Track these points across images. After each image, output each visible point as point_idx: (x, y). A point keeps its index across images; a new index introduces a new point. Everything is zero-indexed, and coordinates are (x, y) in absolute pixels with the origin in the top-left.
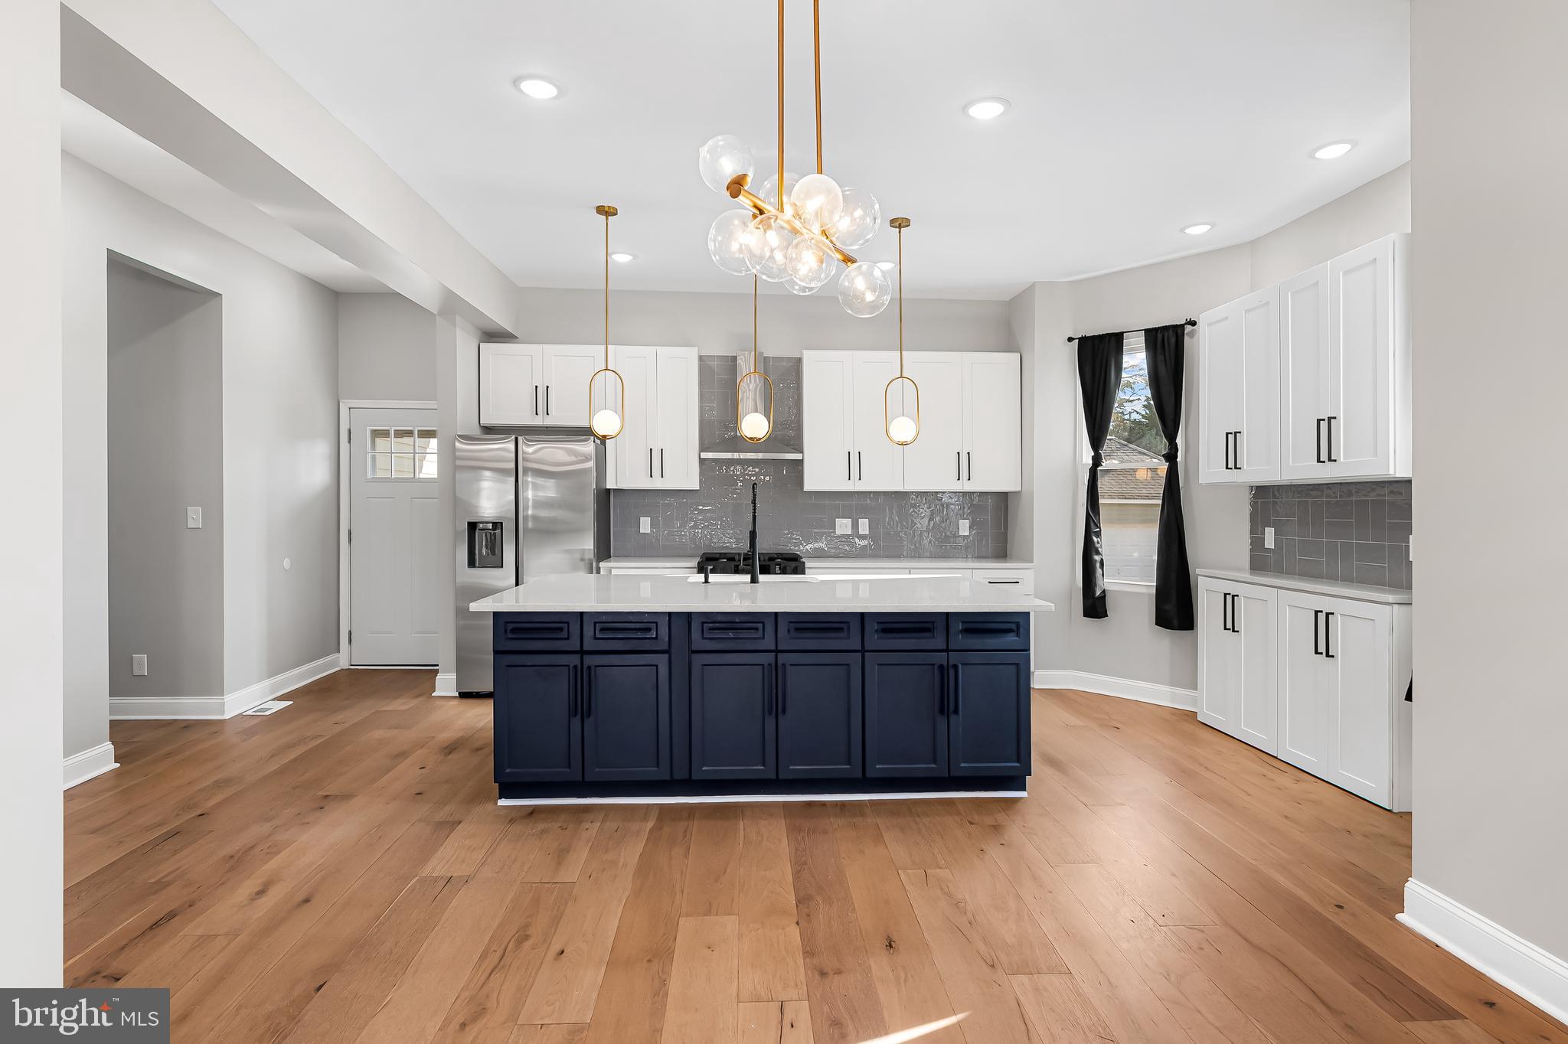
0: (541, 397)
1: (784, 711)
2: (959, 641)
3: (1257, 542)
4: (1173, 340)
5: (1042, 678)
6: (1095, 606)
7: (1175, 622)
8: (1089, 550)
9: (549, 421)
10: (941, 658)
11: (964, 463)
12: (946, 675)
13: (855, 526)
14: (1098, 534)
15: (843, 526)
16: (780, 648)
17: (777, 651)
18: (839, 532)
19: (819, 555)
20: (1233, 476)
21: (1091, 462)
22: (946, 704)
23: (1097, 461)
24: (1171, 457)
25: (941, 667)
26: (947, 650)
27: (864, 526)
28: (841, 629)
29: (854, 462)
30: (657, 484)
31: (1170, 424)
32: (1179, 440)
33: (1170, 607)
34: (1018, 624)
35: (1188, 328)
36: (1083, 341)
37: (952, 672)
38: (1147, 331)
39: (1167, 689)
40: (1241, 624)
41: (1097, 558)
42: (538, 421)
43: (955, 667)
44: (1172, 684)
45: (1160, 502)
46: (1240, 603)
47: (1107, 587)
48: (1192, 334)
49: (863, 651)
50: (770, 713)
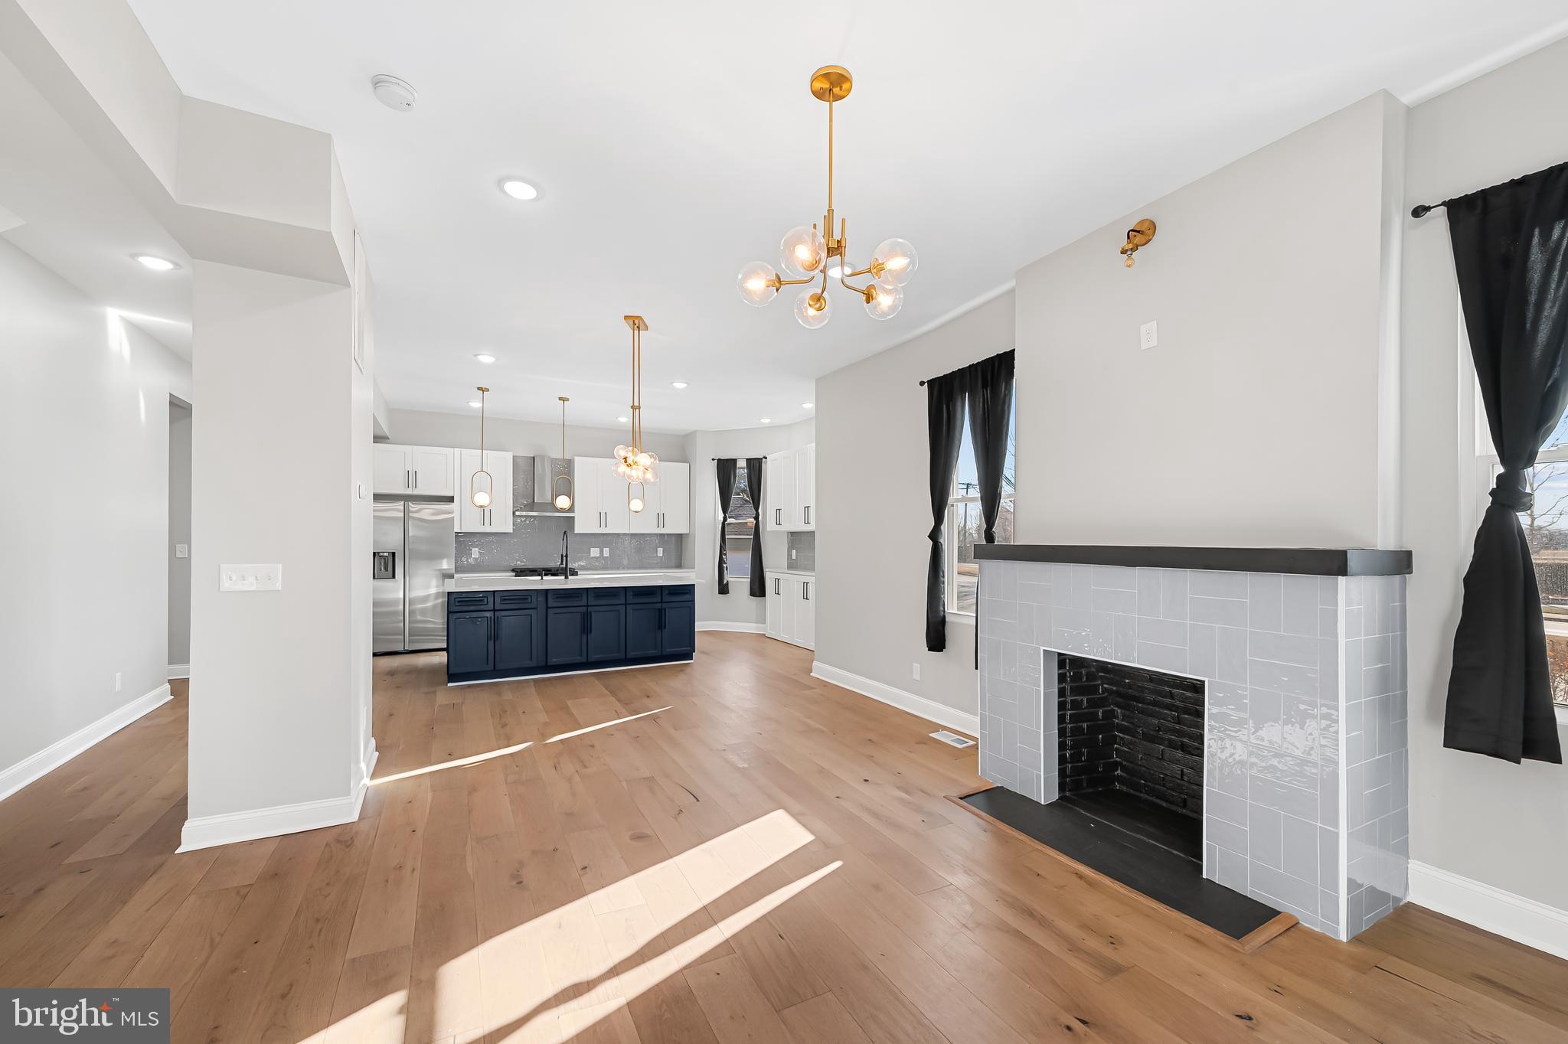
0: (411, 477)
1: (591, 631)
2: (667, 598)
3: (790, 555)
4: (758, 465)
5: (699, 626)
6: (724, 589)
7: (758, 594)
8: (721, 562)
9: (416, 492)
10: (659, 606)
11: (661, 519)
12: (661, 613)
13: (602, 552)
14: (725, 554)
15: (595, 552)
16: (589, 604)
17: (588, 606)
18: (592, 555)
19: (583, 568)
20: (778, 528)
21: (722, 519)
22: (661, 625)
23: (725, 519)
24: (757, 518)
25: (659, 609)
26: (662, 602)
27: (606, 552)
28: (615, 595)
29: (603, 518)
30: (488, 529)
31: (757, 503)
32: (760, 511)
33: (756, 587)
34: (690, 590)
35: (764, 460)
36: (719, 460)
37: (663, 611)
38: (747, 459)
39: (754, 625)
40: (781, 592)
41: (725, 565)
42: (409, 492)
43: (665, 610)
44: (757, 623)
45: (752, 537)
46: (781, 582)
47: (729, 579)
48: (766, 463)
49: (626, 604)
50: (584, 632)
